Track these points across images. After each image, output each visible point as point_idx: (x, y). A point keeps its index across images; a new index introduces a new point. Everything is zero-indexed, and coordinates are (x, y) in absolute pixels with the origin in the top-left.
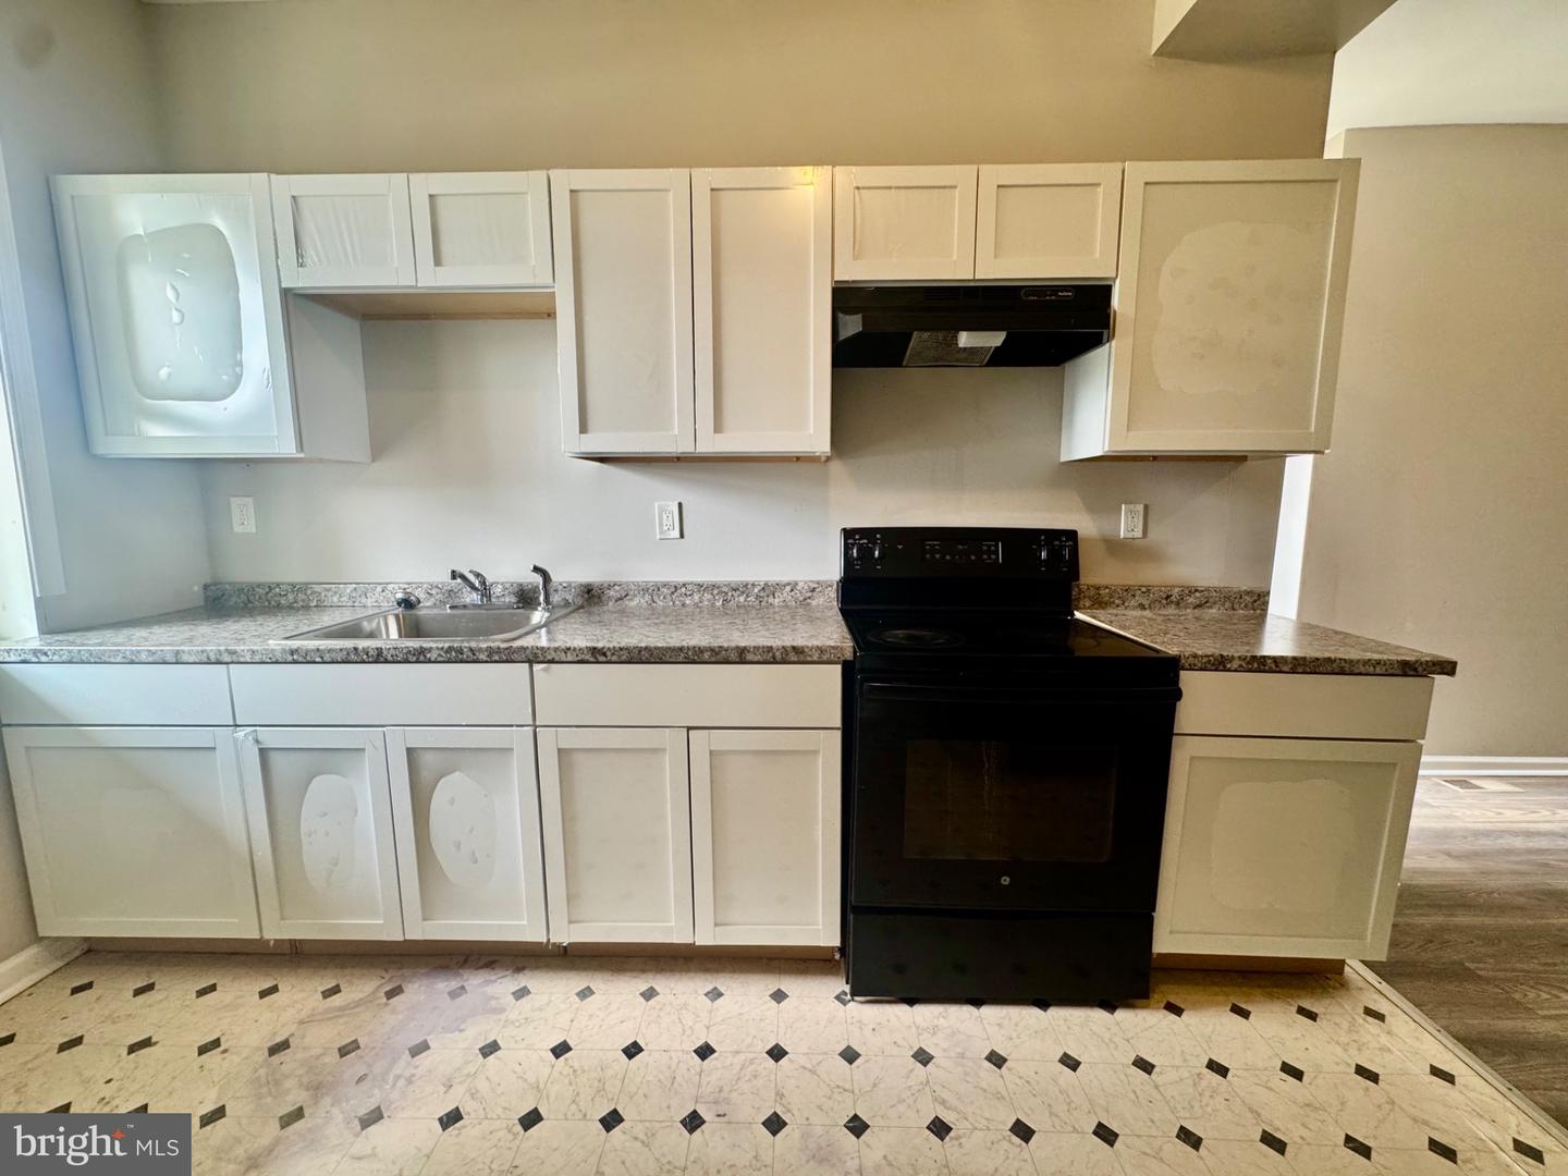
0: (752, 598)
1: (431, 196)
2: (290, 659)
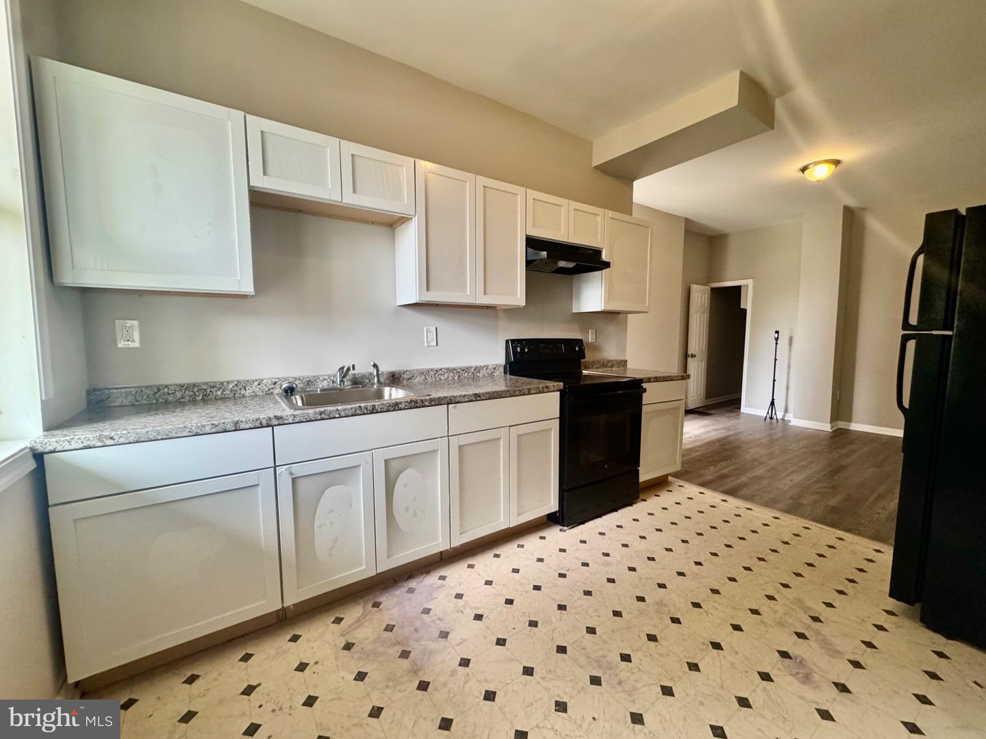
0: (470, 374)
1: (352, 155)
2: (319, 417)
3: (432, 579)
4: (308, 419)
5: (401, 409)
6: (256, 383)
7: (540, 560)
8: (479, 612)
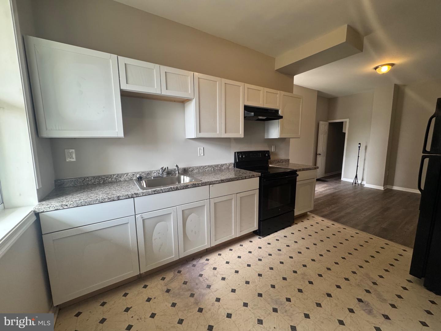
0: (219, 168)
1: (165, 72)
2: (154, 193)
3: (203, 261)
4: (149, 194)
5: (189, 188)
6: (126, 175)
7: (250, 252)
8: (224, 276)
